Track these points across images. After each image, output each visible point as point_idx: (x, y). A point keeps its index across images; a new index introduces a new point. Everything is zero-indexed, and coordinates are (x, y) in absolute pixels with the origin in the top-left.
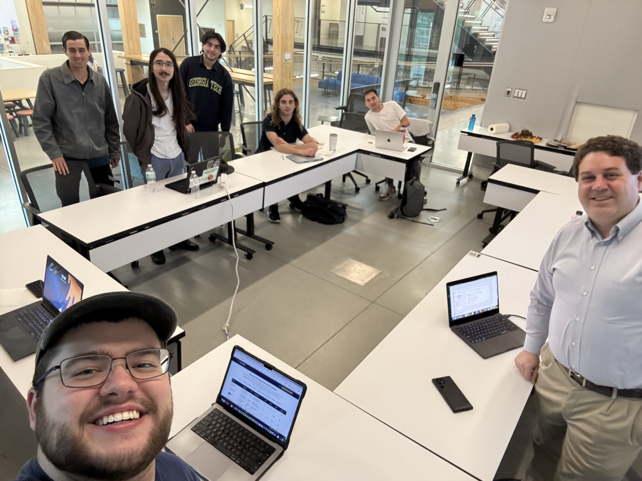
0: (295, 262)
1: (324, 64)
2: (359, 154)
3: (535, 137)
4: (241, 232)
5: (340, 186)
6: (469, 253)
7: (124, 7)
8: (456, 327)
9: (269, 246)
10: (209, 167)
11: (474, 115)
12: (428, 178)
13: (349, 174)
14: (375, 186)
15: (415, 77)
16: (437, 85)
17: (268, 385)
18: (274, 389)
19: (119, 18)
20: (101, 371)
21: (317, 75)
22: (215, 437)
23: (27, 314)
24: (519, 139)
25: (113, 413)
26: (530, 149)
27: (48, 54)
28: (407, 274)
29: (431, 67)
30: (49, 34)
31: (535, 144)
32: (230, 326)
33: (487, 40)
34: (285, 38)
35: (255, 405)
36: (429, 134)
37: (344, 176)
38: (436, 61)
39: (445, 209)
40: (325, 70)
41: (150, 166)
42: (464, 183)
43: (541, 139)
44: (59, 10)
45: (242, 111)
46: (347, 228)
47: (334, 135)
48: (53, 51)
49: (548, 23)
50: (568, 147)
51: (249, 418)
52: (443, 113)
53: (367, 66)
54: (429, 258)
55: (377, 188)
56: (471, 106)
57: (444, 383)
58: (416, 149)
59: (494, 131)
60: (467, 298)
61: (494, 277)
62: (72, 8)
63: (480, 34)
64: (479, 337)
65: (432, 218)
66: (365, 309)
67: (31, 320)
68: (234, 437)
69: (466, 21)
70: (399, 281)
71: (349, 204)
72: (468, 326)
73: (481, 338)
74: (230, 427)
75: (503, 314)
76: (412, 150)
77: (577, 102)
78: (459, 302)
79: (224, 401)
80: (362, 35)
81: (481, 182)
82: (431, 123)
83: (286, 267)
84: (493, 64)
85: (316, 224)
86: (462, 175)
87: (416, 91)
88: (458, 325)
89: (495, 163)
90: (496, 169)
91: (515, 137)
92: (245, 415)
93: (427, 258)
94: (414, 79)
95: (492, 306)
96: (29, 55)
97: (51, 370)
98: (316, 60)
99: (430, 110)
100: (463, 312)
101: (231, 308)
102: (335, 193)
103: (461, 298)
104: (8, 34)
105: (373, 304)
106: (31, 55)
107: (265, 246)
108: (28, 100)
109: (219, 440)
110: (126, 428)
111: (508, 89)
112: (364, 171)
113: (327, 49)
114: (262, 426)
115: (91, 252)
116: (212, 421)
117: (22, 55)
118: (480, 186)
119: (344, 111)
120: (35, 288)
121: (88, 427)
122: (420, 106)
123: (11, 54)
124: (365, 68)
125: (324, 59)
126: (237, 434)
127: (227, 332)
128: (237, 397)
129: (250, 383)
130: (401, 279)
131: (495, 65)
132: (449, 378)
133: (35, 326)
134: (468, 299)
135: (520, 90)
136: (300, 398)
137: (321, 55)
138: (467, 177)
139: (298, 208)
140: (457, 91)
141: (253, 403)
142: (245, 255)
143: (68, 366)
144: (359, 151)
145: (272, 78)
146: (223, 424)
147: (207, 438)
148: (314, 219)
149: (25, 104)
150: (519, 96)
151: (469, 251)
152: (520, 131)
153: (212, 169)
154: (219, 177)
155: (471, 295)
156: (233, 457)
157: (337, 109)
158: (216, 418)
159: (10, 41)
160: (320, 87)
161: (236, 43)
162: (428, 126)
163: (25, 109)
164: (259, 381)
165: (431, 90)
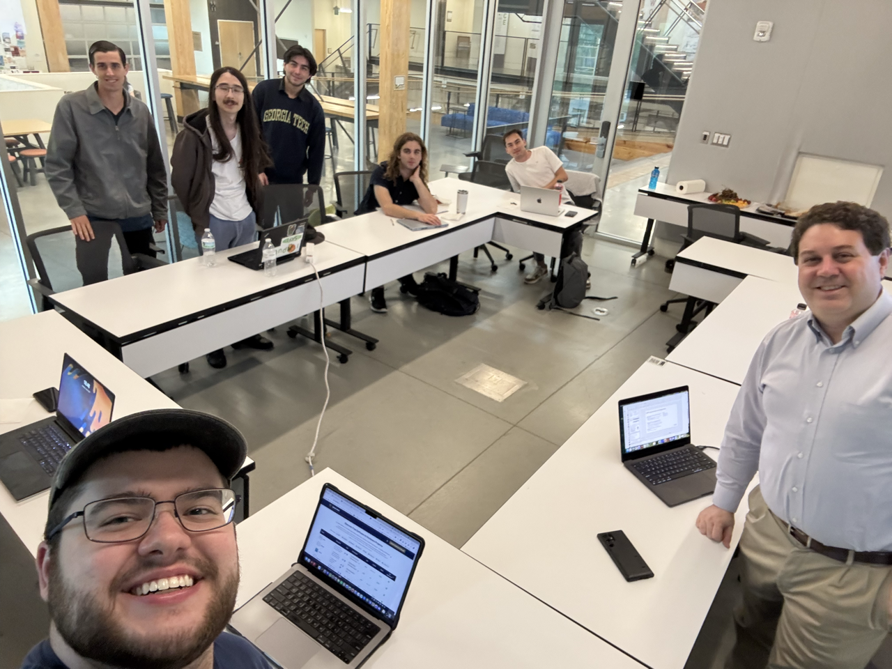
0: (407, 367)
1: (449, 93)
2: (497, 219)
3: (741, 200)
4: (333, 324)
5: (471, 263)
6: (650, 359)
7: (172, 9)
8: (630, 462)
9: (370, 344)
10: (290, 233)
11: (658, 168)
12: (592, 254)
13: (483, 247)
14: (518, 264)
15: (576, 113)
16: (606, 126)
17: (371, 539)
18: (379, 544)
19: (165, 23)
20: (140, 520)
21: (440, 108)
22: (295, 610)
23: (34, 435)
24: (719, 202)
25: (156, 579)
26: (733, 216)
27: (65, 71)
28: (562, 387)
29: (598, 99)
30: (67, 43)
31: (741, 210)
32: (316, 455)
33: (675, 64)
34: (396, 56)
35: (353, 566)
36: (594, 193)
37: (476, 250)
38: (605, 91)
39: (616, 298)
40: (451, 101)
41: (207, 230)
42: (642, 262)
43: (749, 203)
45: (334, 157)
46: (480, 322)
47: (463, 192)
48: (73, 68)
49: (760, 42)
50: (786, 214)
51: (344, 584)
52: (614, 164)
53: (509, 97)
54: (592, 366)
55: (522, 267)
56: (652, 155)
57: (614, 539)
58: (576, 213)
59: (685, 191)
60: (647, 421)
61: (684, 394)
62: (100, 8)
64: (663, 477)
65: (597, 310)
66: (504, 435)
67: (40, 443)
68: (323, 611)
69: (647, 37)
70: (550, 396)
71: (484, 288)
72: (647, 461)
73: (666, 478)
74: (317, 597)
75: (696, 445)
76: (571, 215)
77: (800, 153)
78: (636, 428)
79: (309, 560)
80: (503, 53)
81: (667, 260)
82: (598, 177)
83: (395, 374)
84: (684, 98)
85: (436, 315)
86: (639, 251)
87: (577, 133)
88: (633, 459)
89: (685, 235)
90: (687, 244)
91: (714, 199)
92: (339, 580)
93: (590, 365)
94: (574, 116)
95: (680, 434)
96: (38, 72)
97: (71, 518)
98: (439, 87)
99: (596, 159)
100: (641, 441)
101: (318, 430)
102: (463, 272)
103: (638, 422)
104: (9, 43)
105: (515, 428)
106: (41, 73)
107: (365, 346)
108: (37, 135)
109: (301, 614)
110: (174, 598)
111: (705, 133)
112: (504, 242)
113: (455, 72)
114: (361, 596)
115: (124, 349)
116: (292, 588)
117: (28, 72)
118: (663, 266)
119: (477, 159)
120: (46, 398)
121: (121, 597)
122: (579, 151)
123: (13, 70)
124: (507, 100)
125: (449, 85)
126: (326, 607)
127: (311, 464)
128: (327, 555)
129: (346, 536)
130: (553, 394)
131: (687, 98)
132: (620, 533)
133: (46, 451)
134: (649, 423)
135: (721, 134)
136: (415, 557)
137: (445, 81)
138: (647, 254)
139: (411, 293)
140: (634, 133)
141: (350, 564)
142: (338, 357)
143: (94, 512)
144: (498, 215)
145: (378, 110)
146: (307, 592)
147: (286, 612)
148: (434, 308)
149: (32, 140)
150: (720, 142)
151: (649, 357)
152: (721, 192)
153: (294, 236)
154: (303, 248)
155: (652, 419)
156: (320, 638)
157: (468, 155)
158: (297, 584)
159: (12, 52)
160: (443, 124)
161: (328, 61)
162: (594, 182)
163: (32, 147)
164: (358, 533)
165: (598, 132)
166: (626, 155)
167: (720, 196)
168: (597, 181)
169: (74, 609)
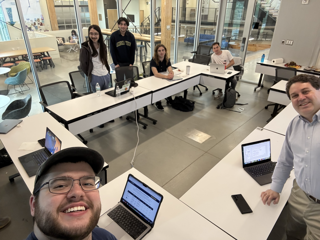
0: (168, 130)
1: (187, 30)
2: (201, 76)
3: (298, 65)
4: (142, 115)
5: (192, 92)
6: (257, 128)
7: (91, 7)
8: (246, 168)
9: (155, 122)
10: (125, 84)
11: (264, 54)
12: (240, 88)
13: (197, 86)
14: (212, 92)
15: (235, 35)
16: (244, 39)
17: (144, 195)
18: (147, 197)
19: (89, 12)
20: (68, 186)
21: (184, 36)
22: (118, 219)
23: (37, 155)
24: (289, 66)
25: (73, 207)
26: (294, 72)
27: (57, 30)
28: (225, 138)
29: (242, 29)
30: (58, 20)
31: (297, 69)
32: (134, 162)
33: (273, 14)
34: (167, 18)
35: (139, 204)
36: (241, 64)
37: (194, 87)
38: (244, 26)
39: (248, 104)
40: (188, 33)
41: (97, 83)
42: (258, 91)
43: (301, 66)
44: (62, 9)
45: (146, 55)
46: (194, 114)
47: (188, 67)
48: (60, 29)
49: (305, 4)
50: (316, 71)
51: (136, 210)
52: (247, 54)
53: (209, 30)
54: (237, 130)
55: (214, 93)
56: (264, 49)
57: (238, 197)
58: (232, 73)
59: (275, 63)
61: (268, 142)
62: (68, 8)
63: (270, 11)
64: (259, 174)
65: (240, 109)
66: (202, 156)
67: (39, 157)
68: (128, 220)
69: (262, 5)
70: (220, 141)
71: (196, 101)
72: (253, 168)
73: (260, 174)
74: (126, 215)
75: (273, 162)
76: (229, 73)
78: (249, 155)
79: (124, 201)
80: (207, 14)
81: (268, 89)
82: (242, 58)
83: (163, 133)
84: (275, 27)
85: (179, 111)
86: (257, 86)
87: (235, 42)
88: (247, 167)
89: (274, 80)
90: (275, 83)
91: (287, 65)
92: (134, 209)
94: (234, 36)
95: (267, 157)
97: (44, 185)
98: (183, 28)
99: (241, 52)
100: (250, 160)
101: (135, 153)
102: (189, 95)
103: (249, 153)
104: (39, 21)
105: (206, 153)
106: (49, 31)
107: (153, 123)
108: (47, 52)
109: (120, 220)
110: (79, 214)
111: (283, 40)
112: (204, 84)
113: (189, 22)
114: (141, 215)
115: (69, 125)
116: (117, 211)
117: (46, 31)
118: (267, 92)
119: (195, 54)
120: (42, 142)
121: (61, 214)
122: (236, 49)
123: (41, 31)
124: (209, 31)
125: (187, 27)
126: (129, 218)
127: (132, 165)
128: (130, 199)
129: (137, 193)
130: (221, 140)
131: (276, 27)
132: (241, 195)
133: (40, 160)
134: (254, 153)
135: (289, 40)
136: (160, 202)
137: (186, 26)
138: (260, 87)
139: (170, 104)
140: (257, 41)
141: (138, 203)
142: (143, 127)
143: (52, 183)
144: (202, 74)
145: (161, 38)
146: (123, 213)
147: (115, 219)
148: (178, 109)
149: (46, 54)
150: (289, 43)
151: (257, 127)
152: (290, 62)
153: (127, 85)
154: (130, 89)
155: (255, 151)
156: (126, 230)
157: (192, 53)
158: (119, 209)
159: (40, 24)
160: (185, 42)
161: (145, 21)
162: (240, 60)
163: (46, 56)
164: (140, 193)
165: (241, 41)
166: (254, 50)
167: (289, 64)
168: (241, 60)
169: (44, 218)
